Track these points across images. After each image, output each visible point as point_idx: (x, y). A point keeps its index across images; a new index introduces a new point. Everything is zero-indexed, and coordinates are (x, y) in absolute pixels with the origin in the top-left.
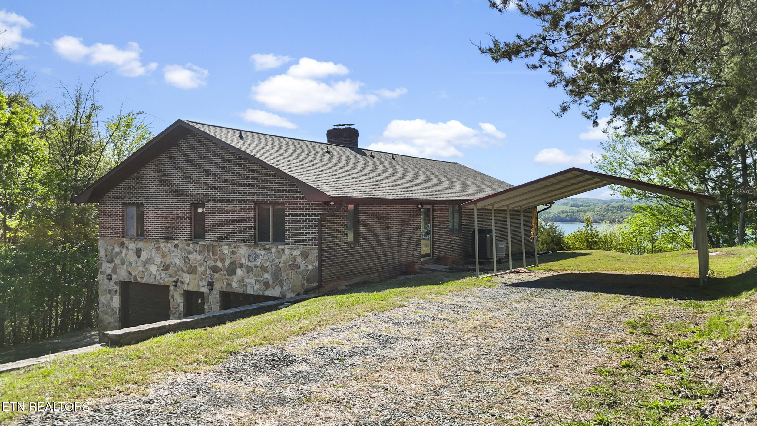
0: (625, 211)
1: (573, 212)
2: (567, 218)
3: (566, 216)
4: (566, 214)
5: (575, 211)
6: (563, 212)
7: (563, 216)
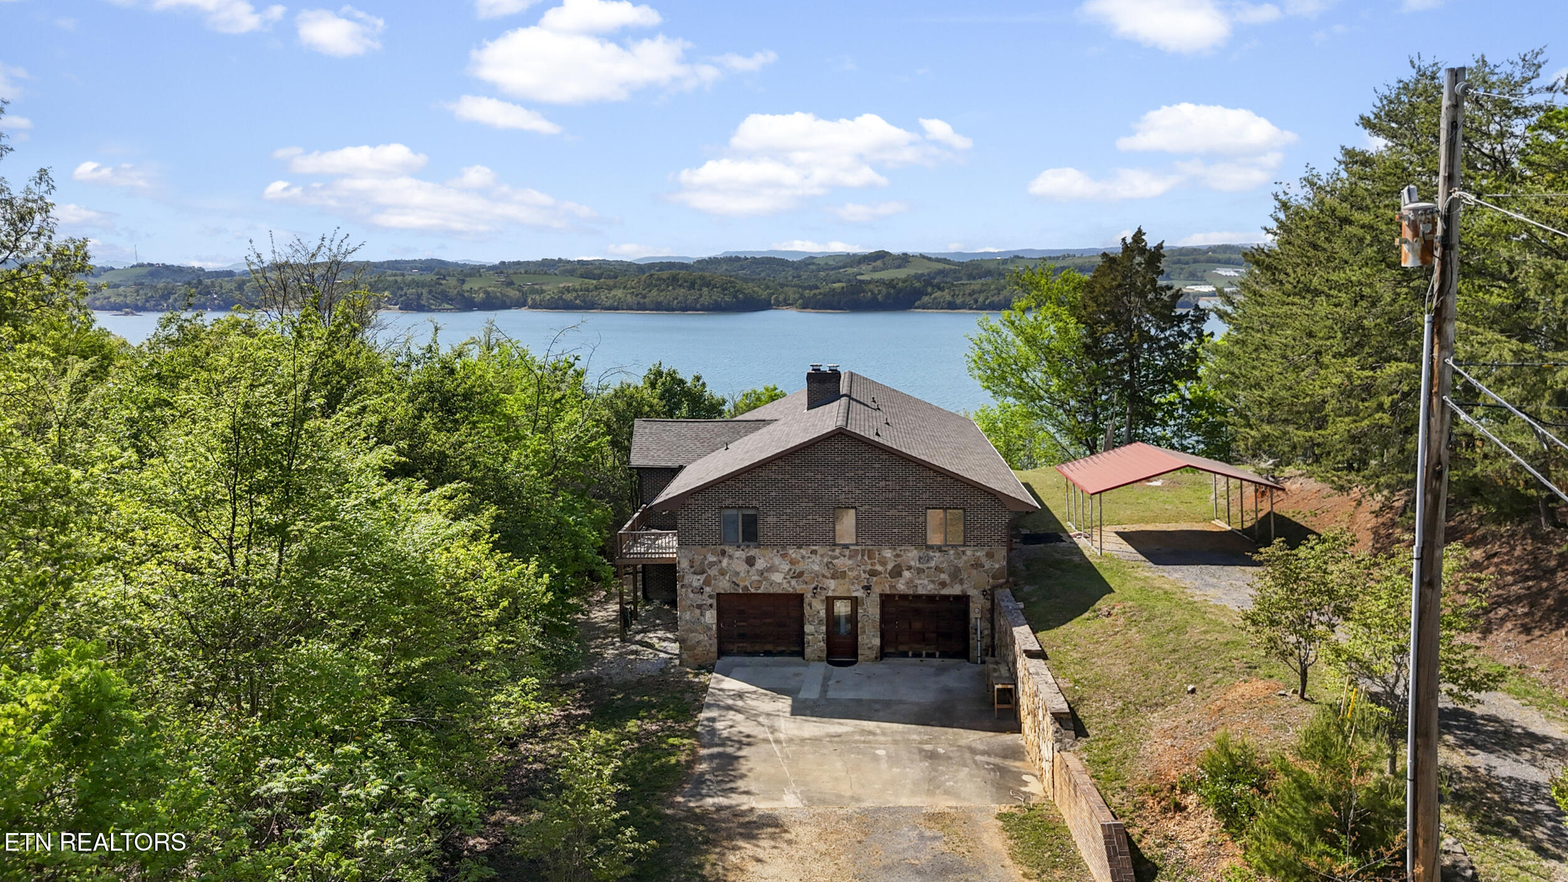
0: (680, 286)
1: (588, 290)
2: (578, 302)
3: (576, 299)
4: (574, 294)
5: (591, 287)
6: (568, 290)
7: (568, 297)
